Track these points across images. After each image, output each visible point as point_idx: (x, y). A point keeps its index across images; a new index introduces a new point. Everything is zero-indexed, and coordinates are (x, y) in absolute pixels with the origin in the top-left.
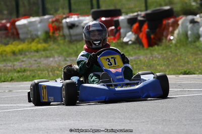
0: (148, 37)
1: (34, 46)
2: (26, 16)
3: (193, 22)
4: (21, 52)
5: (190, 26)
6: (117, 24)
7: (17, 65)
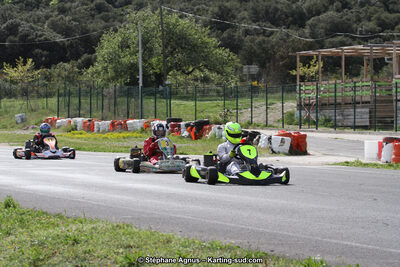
0: (195, 134)
1: (135, 135)
2: (132, 119)
3: (219, 128)
4: (128, 137)
5: (217, 130)
6: (179, 126)
7: (125, 144)
